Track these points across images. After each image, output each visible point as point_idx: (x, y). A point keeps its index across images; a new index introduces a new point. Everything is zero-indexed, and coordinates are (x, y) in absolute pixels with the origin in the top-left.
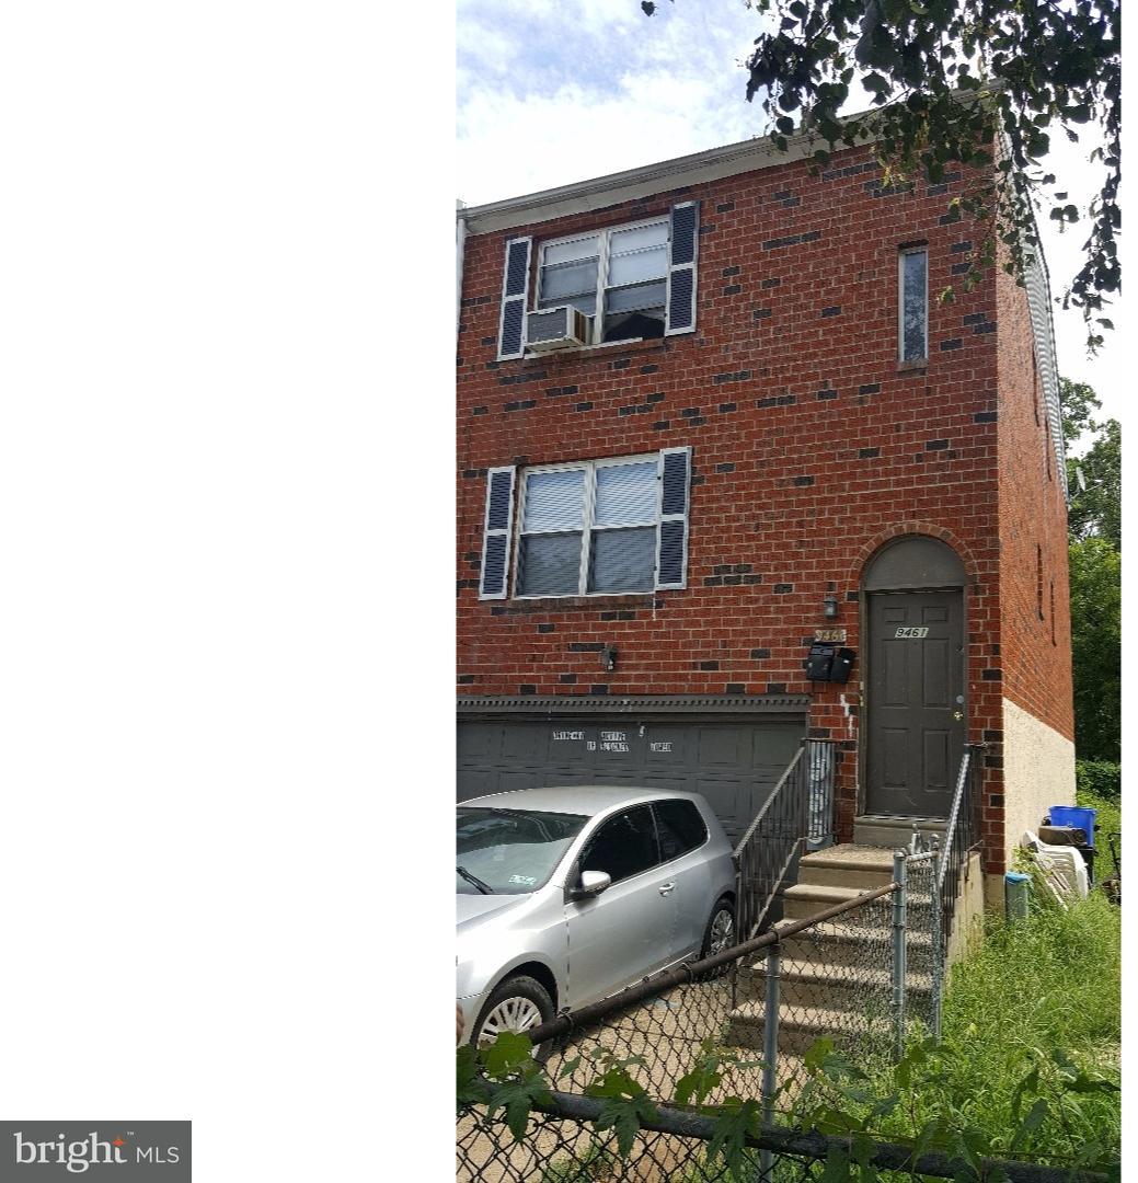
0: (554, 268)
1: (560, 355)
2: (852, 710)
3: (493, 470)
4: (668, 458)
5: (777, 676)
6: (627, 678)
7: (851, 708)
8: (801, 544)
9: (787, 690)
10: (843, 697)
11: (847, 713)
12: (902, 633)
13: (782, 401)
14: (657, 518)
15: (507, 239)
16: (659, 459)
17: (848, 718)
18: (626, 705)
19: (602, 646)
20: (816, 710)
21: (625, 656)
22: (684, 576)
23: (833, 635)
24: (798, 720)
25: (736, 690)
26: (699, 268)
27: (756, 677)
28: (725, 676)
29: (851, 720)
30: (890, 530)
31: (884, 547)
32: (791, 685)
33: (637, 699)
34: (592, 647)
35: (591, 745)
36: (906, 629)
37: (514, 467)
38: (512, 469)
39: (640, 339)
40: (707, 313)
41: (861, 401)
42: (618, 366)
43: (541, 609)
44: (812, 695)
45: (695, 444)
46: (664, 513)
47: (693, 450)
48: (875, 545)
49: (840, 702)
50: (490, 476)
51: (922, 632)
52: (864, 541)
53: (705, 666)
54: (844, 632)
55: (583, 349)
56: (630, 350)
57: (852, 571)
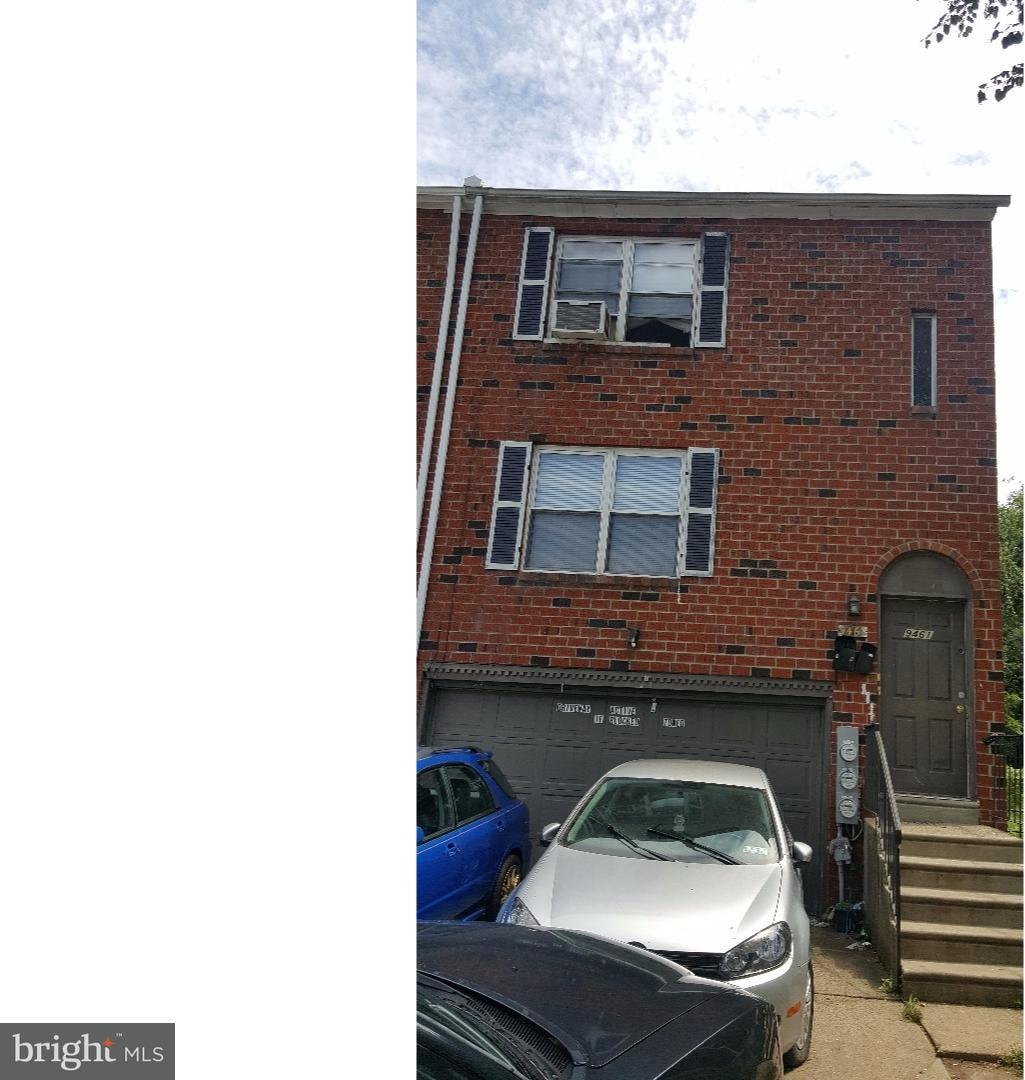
0: (572, 262)
1: (584, 345)
2: (873, 698)
3: (504, 444)
4: (696, 457)
5: (801, 663)
6: (650, 656)
7: (871, 696)
8: (825, 548)
9: (811, 677)
10: (864, 686)
11: (868, 701)
12: (910, 633)
13: (807, 421)
14: (684, 509)
15: (525, 225)
16: (687, 457)
17: (869, 705)
18: (646, 681)
19: (622, 624)
20: (838, 696)
21: (647, 635)
22: (711, 566)
23: (856, 631)
24: (819, 705)
25: (761, 674)
26: (729, 292)
27: (781, 662)
28: (750, 661)
29: (872, 707)
30: (907, 545)
31: (901, 558)
32: (815, 673)
33: (658, 676)
34: (614, 624)
35: (598, 719)
36: (913, 631)
37: (531, 443)
38: (528, 445)
39: (668, 345)
40: (735, 334)
41: (879, 432)
42: (645, 365)
43: (557, 583)
44: (835, 681)
45: (724, 447)
46: (691, 505)
47: (721, 452)
48: (893, 557)
49: (861, 690)
50: (502, 450)
51: (928, 635)
52: (884, 551)
53: (731, 650)
54: (865, 629)
55: (608, 343)
56: (658, 353)
57: (873, 576)
